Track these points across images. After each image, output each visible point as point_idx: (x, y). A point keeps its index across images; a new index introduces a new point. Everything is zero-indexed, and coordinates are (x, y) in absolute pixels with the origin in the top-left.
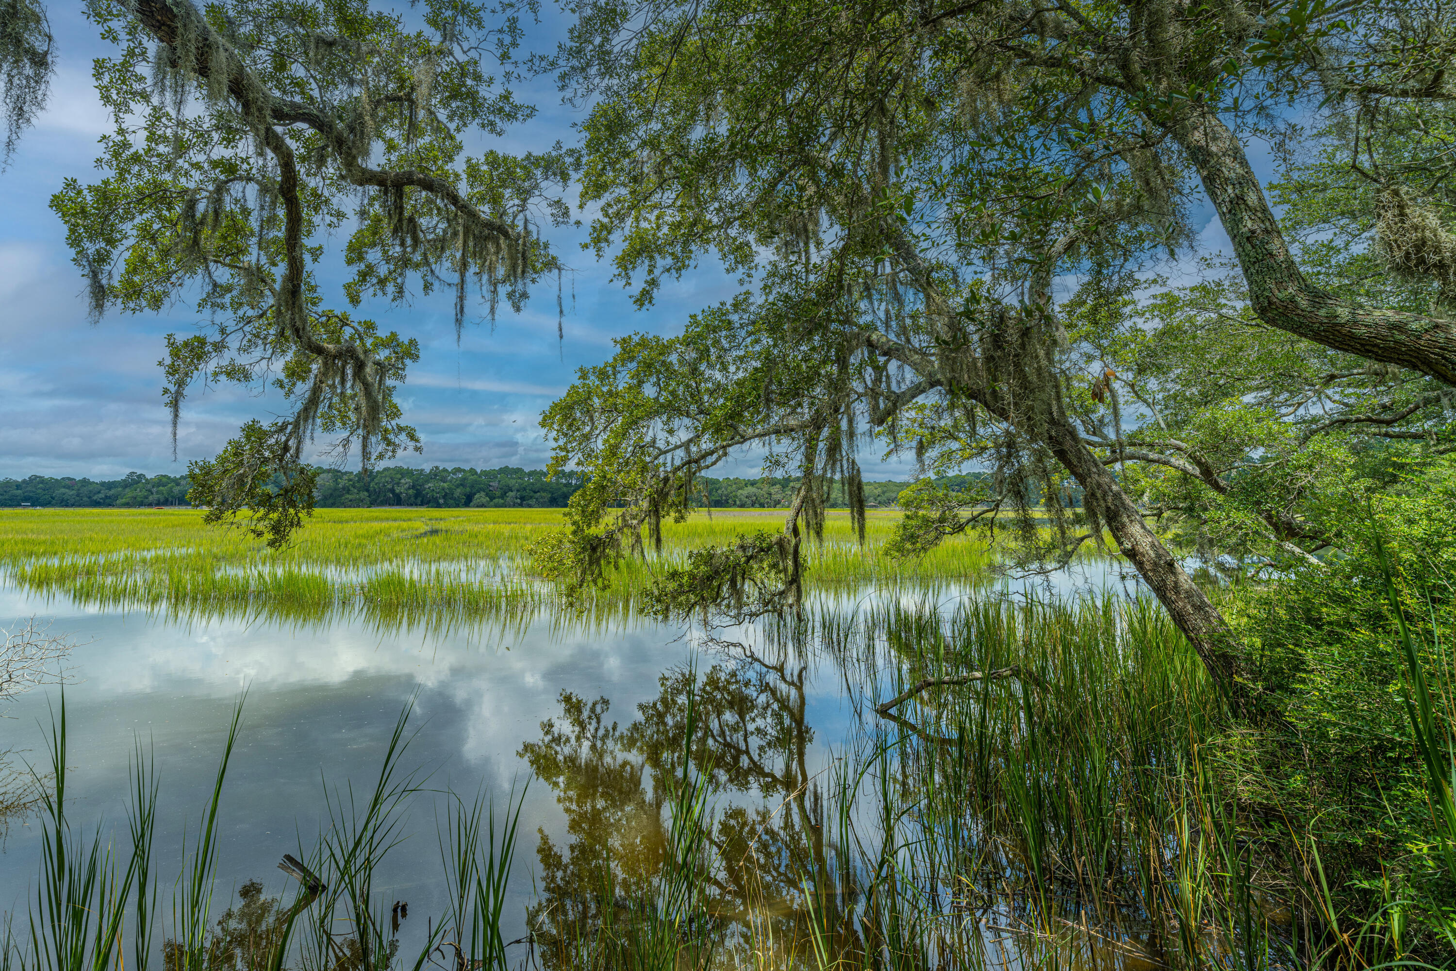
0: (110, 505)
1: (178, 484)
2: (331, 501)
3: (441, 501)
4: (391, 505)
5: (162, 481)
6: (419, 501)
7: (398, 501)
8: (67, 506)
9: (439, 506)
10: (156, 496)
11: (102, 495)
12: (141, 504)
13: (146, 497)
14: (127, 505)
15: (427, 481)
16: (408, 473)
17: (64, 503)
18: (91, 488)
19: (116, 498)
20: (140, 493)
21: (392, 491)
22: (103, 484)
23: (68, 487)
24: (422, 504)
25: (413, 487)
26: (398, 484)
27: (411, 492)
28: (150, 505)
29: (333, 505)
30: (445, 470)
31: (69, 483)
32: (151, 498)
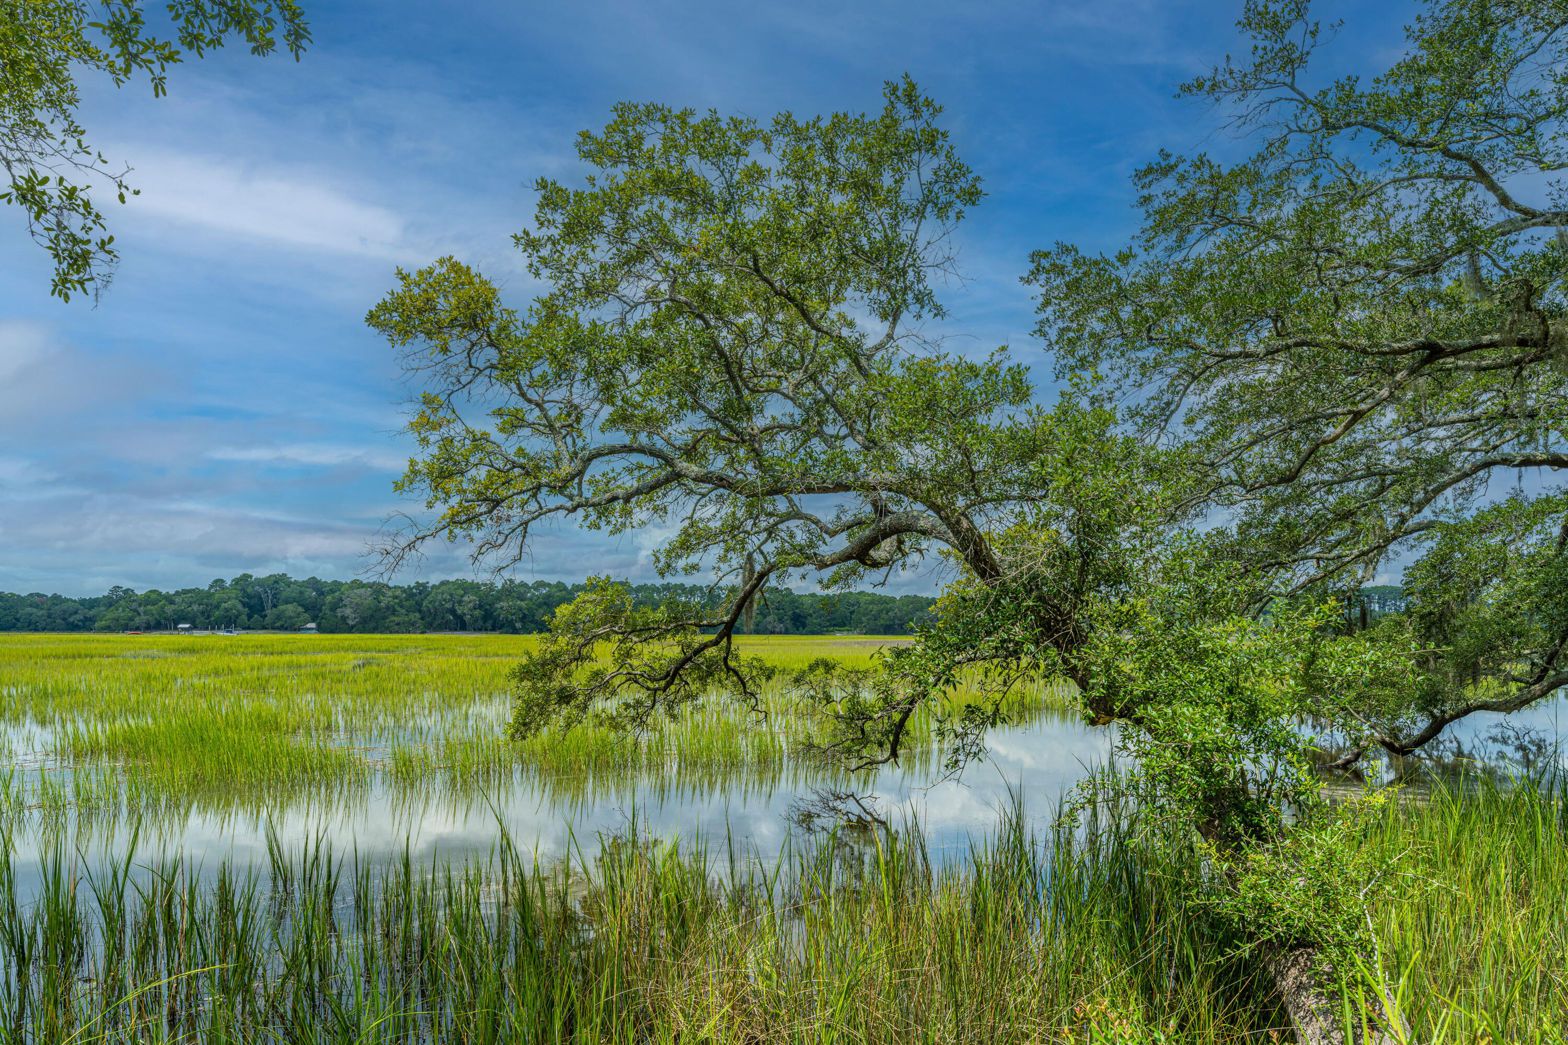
0: (90, 630)
1: (172, 602)
2: (372, 624)
3: (518, 625)
4: (454, 629)
5: (153, 598)
6: (489, 624)
7: (460, 625)
8: (37, 630)
9: (515, 631)
10: (144, 618)
11: (78, 617)
12: (125, 628)
13: (132, 619)
14: (108, 629)
15: (499, 599)
16: (473, 588)
17: (32, 626)
18: (65, 606)
19: (92, 620)
20: (121, 613)
21: (453, 611)
22: (83, 602)
23: (37, 606)
24: (494, 629)
25: (481, 607)
26: (460, 602)
27: (477, 613)
28: (137, 629)
29: (374, 630)
30: (523, 585)
31: (37, 600)
32: (137, 619)
